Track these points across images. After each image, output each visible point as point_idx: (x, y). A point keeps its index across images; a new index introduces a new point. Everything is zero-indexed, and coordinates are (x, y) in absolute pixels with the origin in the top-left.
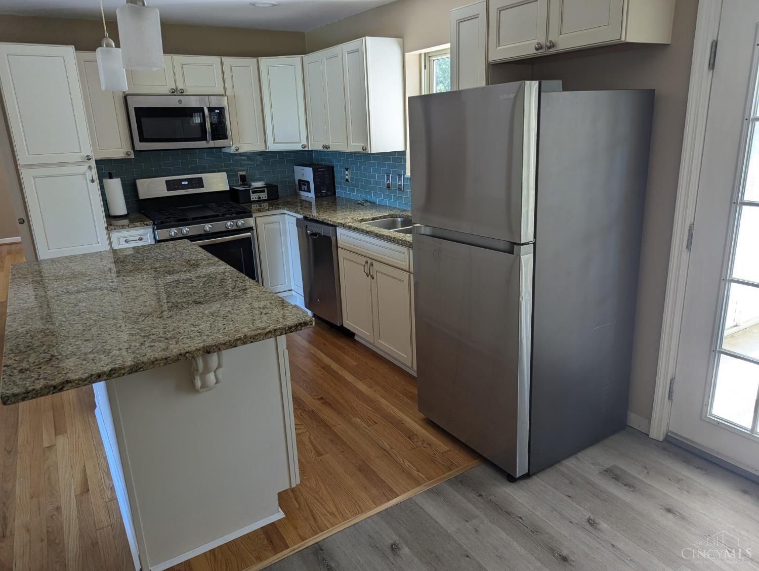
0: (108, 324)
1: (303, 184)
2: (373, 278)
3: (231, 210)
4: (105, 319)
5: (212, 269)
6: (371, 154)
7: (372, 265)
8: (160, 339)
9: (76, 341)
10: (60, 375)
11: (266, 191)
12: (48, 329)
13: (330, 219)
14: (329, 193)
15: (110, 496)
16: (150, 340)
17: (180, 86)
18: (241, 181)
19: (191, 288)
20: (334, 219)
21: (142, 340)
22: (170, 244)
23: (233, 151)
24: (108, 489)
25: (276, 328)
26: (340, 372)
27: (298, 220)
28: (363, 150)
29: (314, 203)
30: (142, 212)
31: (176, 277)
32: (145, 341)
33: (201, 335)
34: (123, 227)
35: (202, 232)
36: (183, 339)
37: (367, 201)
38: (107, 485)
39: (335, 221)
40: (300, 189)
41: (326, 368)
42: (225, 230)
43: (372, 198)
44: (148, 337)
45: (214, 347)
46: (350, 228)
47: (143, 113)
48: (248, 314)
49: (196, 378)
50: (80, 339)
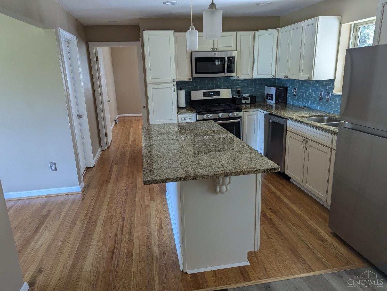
0: (182, 156)
1: (269, 96)
2: (307, 149)
3: (232, 108)
4: (181, 153)
5: (226, 135)
6: (313, 81)
7: (307, 142)
8: (205, 166)
9: (170, 161)
10: (165, 175)
11: (250, 99)
12: (159, 155)
13: (284, 115)
14: (283, 101)
15: (171, 233)
16: (200, 166)
17: (216, 47)
18: (238, 93)
19: (216, 144)
20: (287, 115)
21: (197, 165)
22: (205, 122)
23: (236, 78)
24: (170, 229)
25: (260, 169)
26: (281, 197)
27: (265, 114)
28: (309, 79)
29: (274, 106)
30: (192, 106)
31: (209, 137)
32: (198, 166)
33: (223, 167)
34: (184, 113)
35: (217, 118)
36: (215, 167)
37: (305, 106)
38: (170, 228)
39: (287, 116)
40: (267, 98)
41: (273, 193)
42: (228, 117)
43: (309, 105)
44: (199, 164)
45: (230, 174)
46: (296, 120)
47: (198, 60)
48: (245, 160)
49: (217, 187)
50: (171, 161)
